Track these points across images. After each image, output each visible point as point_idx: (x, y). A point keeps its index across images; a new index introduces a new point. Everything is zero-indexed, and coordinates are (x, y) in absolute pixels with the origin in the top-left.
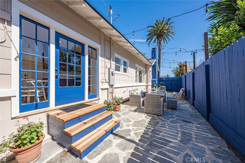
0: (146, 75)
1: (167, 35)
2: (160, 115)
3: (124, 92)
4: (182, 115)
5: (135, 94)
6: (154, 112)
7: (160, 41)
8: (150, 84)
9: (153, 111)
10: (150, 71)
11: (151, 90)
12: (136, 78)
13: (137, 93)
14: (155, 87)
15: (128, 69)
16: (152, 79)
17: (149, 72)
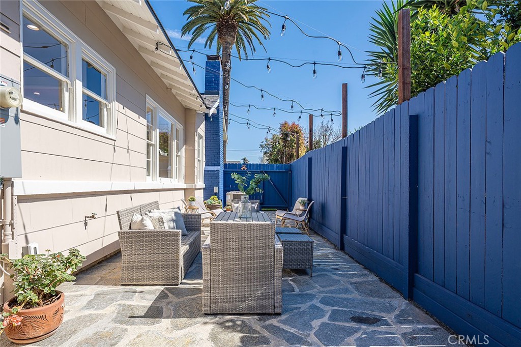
0: (185, 150)
1: (248, 32)
2: (271, 311)
3: (90, 222)
4: (335, 293)
5: (150, 226)
6: (245, 304)
7: (227, 42)
8: (200, 183)
9: (242, 300)
10: (200, 137)
11: (204, 206)
12: (148, 156)
13: (161, 221)
14: (216, 194)
15: (109, 106)
16: (207, 165)
17: (196, 138)
